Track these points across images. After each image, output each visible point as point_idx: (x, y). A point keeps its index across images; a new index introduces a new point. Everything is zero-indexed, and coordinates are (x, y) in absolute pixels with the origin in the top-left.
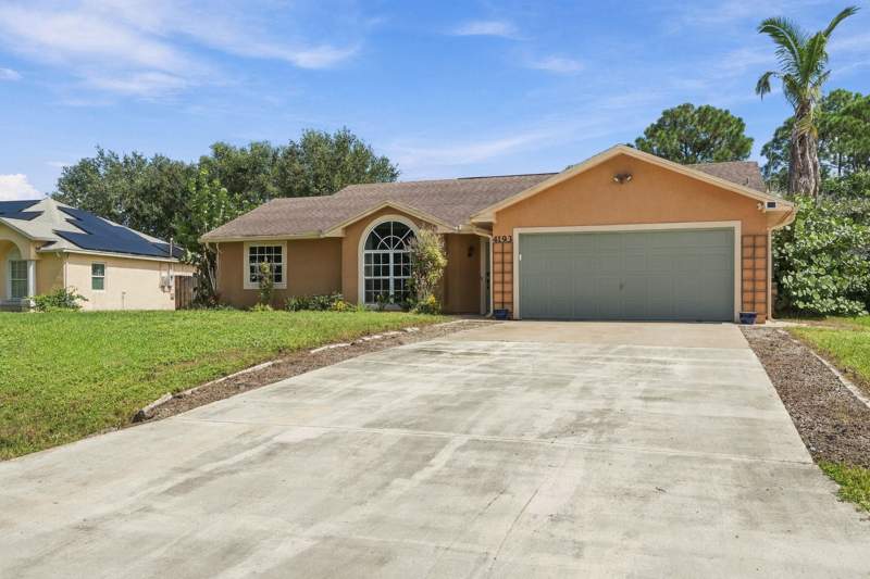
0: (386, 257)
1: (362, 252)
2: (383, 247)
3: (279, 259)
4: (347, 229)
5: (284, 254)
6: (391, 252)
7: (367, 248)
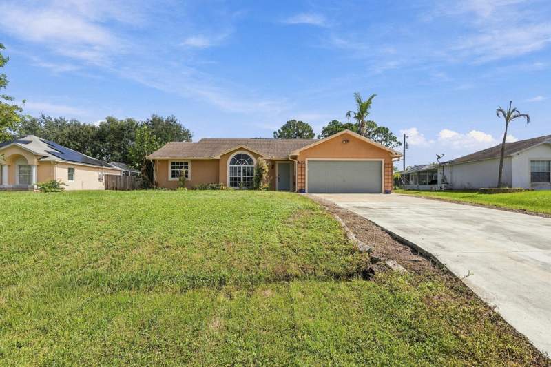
0: (240, 168)
1: (229, 166)
2: (238, 164)
3: (187, 167)
4: (222, 156)
5: (189, 166)
6: (242, 166)
7: (231, 164)
